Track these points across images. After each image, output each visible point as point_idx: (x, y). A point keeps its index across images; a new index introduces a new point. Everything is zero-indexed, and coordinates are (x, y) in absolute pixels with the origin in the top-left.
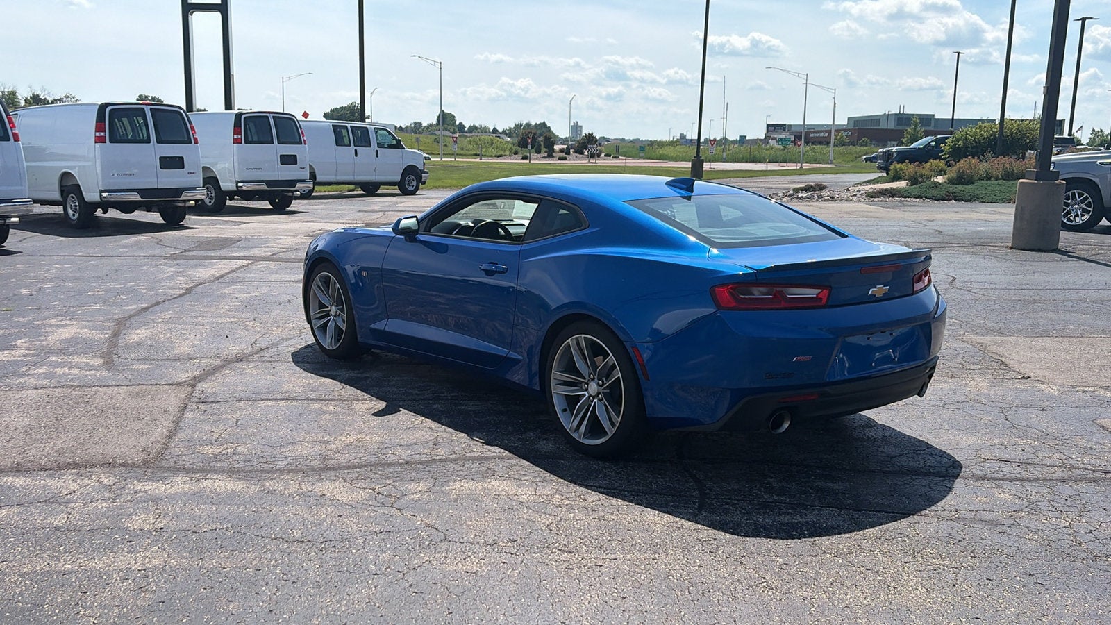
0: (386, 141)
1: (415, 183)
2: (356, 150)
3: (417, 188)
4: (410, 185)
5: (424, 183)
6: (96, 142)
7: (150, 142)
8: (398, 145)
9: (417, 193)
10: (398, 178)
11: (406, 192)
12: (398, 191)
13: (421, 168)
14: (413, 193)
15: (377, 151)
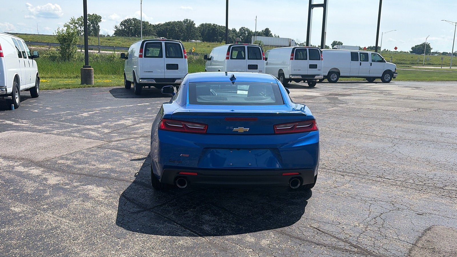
0: (376, 59)
1: (389, 78)
2: (361, 63)
3: (390, 80)
4: (387, 79)
5: (395, 78)
6: (226, 59)
7: (245, 59)
8: (382, 61)
9: (390, 82)
10: (381, 75)
11: (384, 81)
12: (381, 81)
13: (394, 71)
14: (388, 82)
15: (371, 63)
